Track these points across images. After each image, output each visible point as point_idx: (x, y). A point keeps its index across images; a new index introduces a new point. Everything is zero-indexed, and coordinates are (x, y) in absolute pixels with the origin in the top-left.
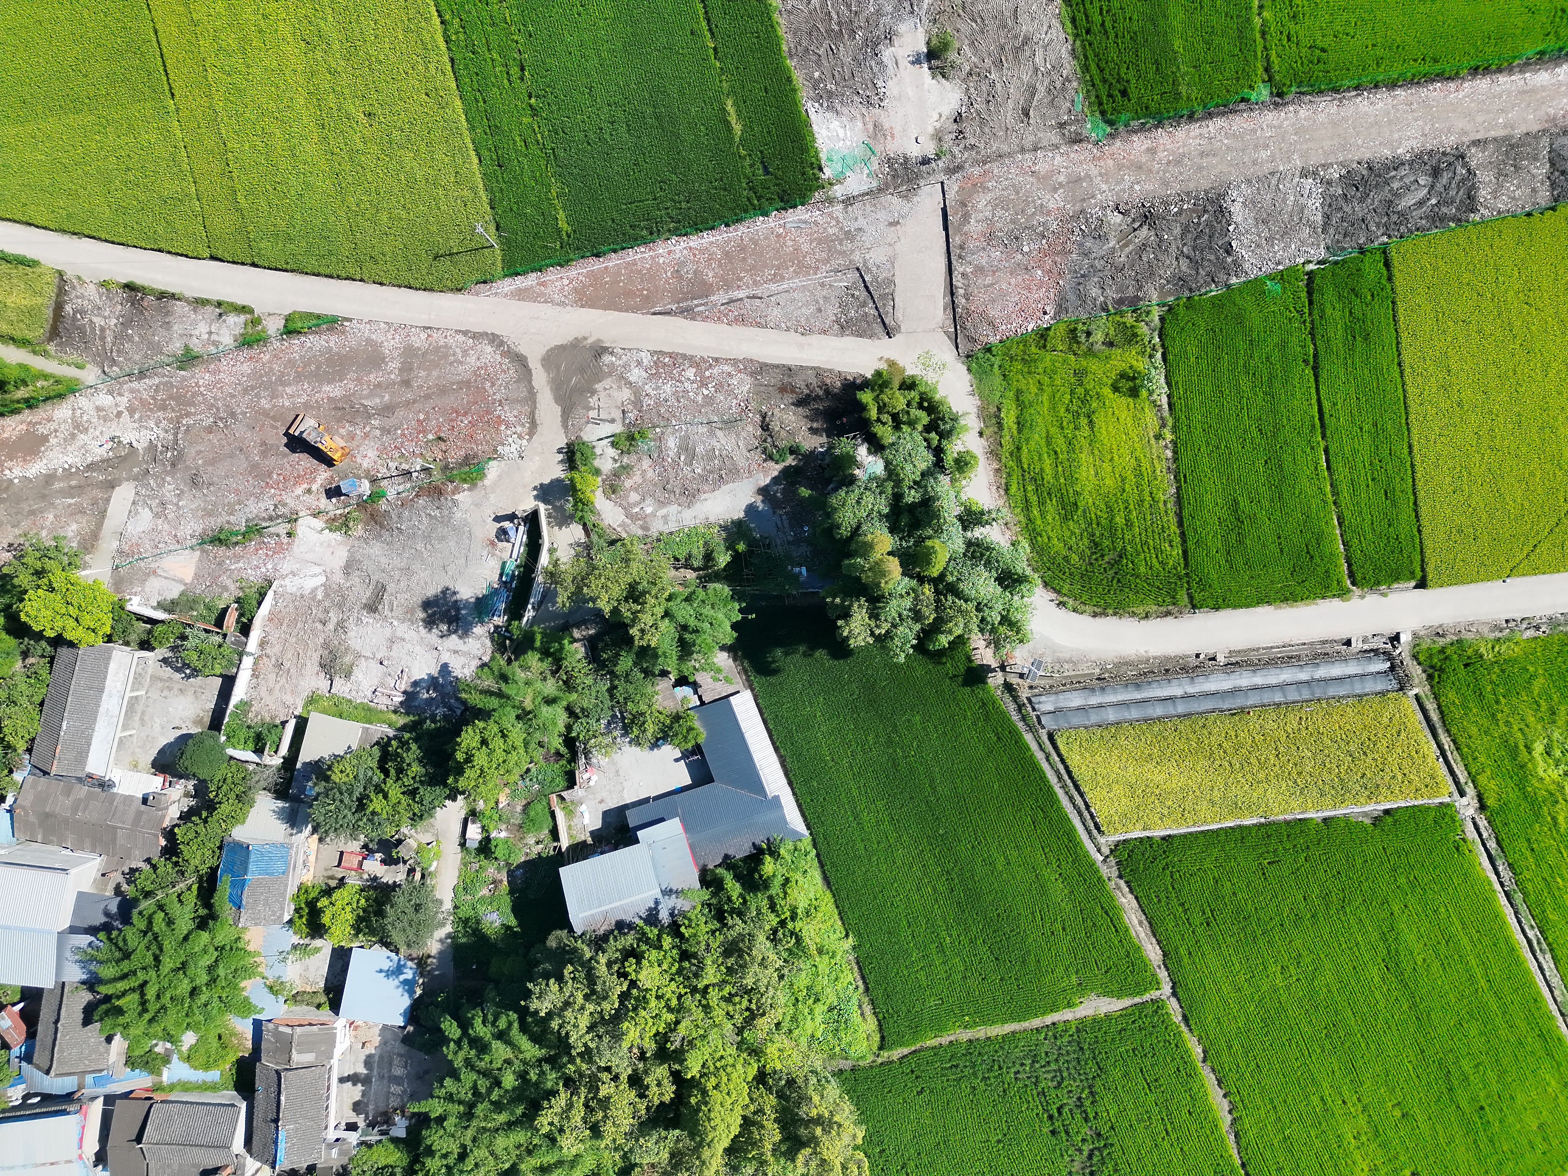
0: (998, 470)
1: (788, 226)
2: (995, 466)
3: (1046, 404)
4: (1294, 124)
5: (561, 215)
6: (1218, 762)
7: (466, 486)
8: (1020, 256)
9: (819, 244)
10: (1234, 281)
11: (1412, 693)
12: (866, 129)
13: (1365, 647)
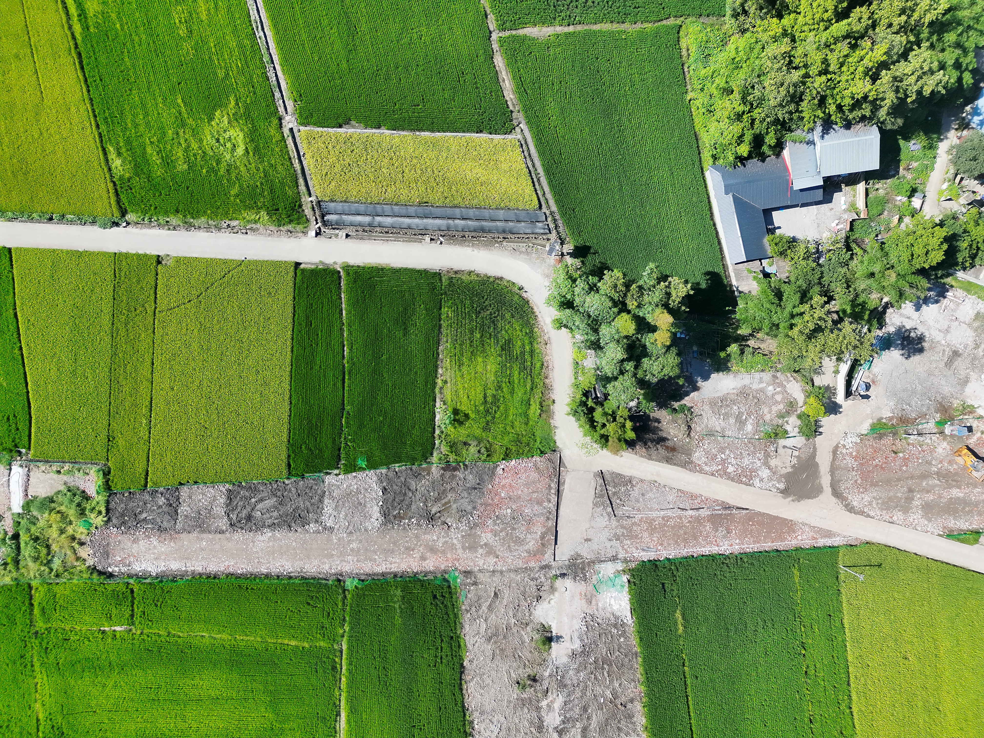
0: (546, 378)
1: (655, 550)
2: (547, 381)
4: (333, 561)
5: (797, 580)
6: (441, 174)
7: (884, 421)
8: (513, 507)
9: (637, 536)
10: (384, 471)
11: (313, 198)
12: (597, 601)
13: (338, 231)
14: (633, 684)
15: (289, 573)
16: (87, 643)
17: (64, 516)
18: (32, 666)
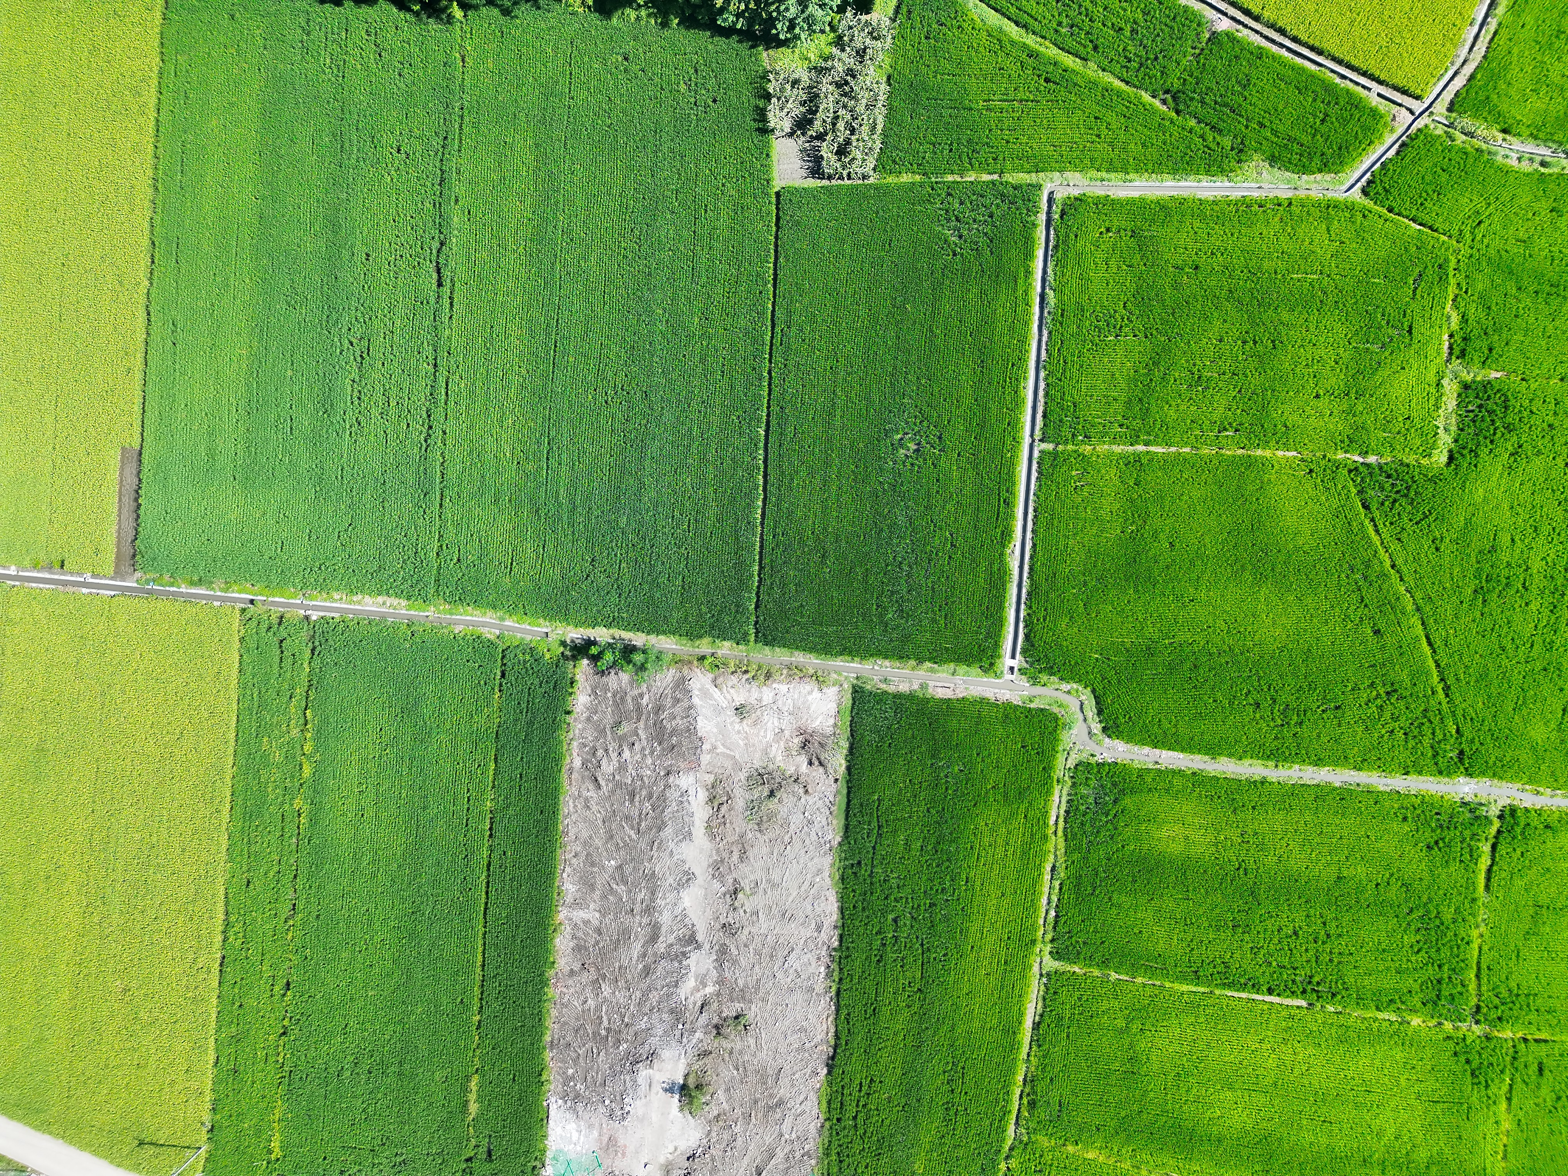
5: (276, 1137)
14: (566, 1000)
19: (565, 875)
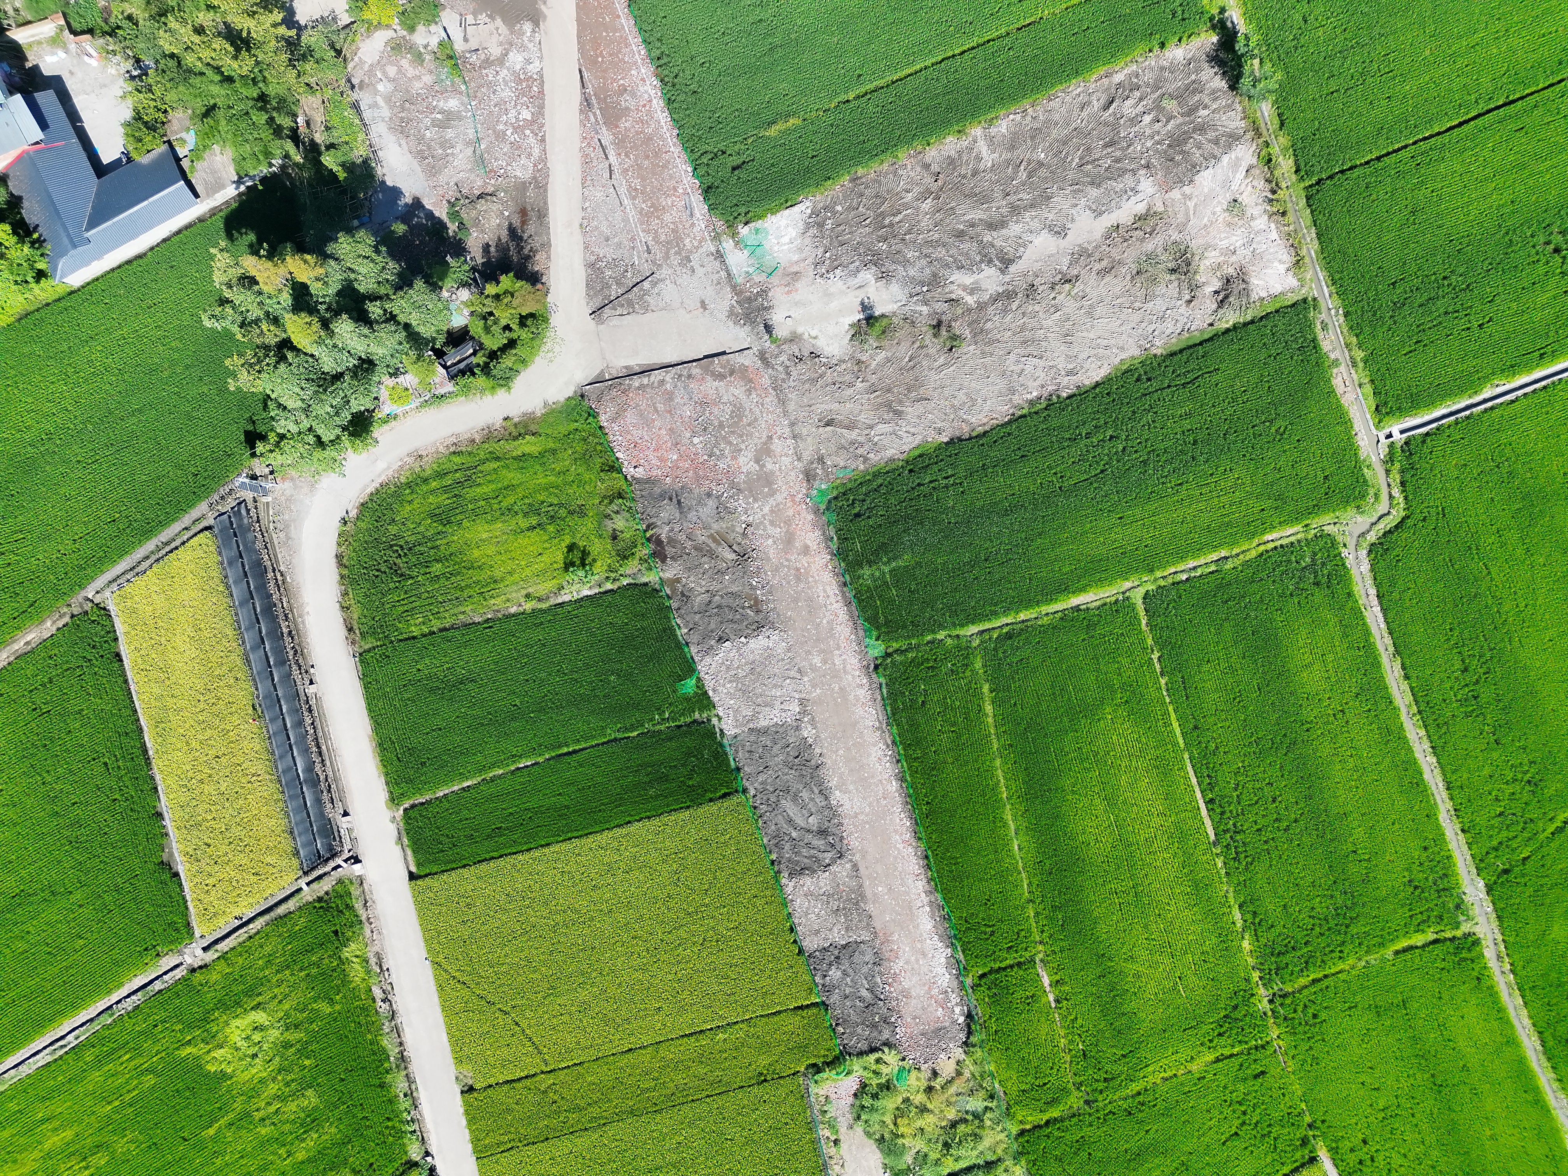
1: (687, 198)
2: (478, 438)
3: (544, 481)
4: (850, 685)
6: (202, 699)
8: (688, 435)
9: (673, 231)
10: (694, 650)
11: (302, 883)
12: (792, 265)
13: (342, 831)
14: (901, 172)
15: (888, 746)
16: (1080, 1021)
17: (899, 1113)
18: (1139, 1093)
19: (1011, 117)
